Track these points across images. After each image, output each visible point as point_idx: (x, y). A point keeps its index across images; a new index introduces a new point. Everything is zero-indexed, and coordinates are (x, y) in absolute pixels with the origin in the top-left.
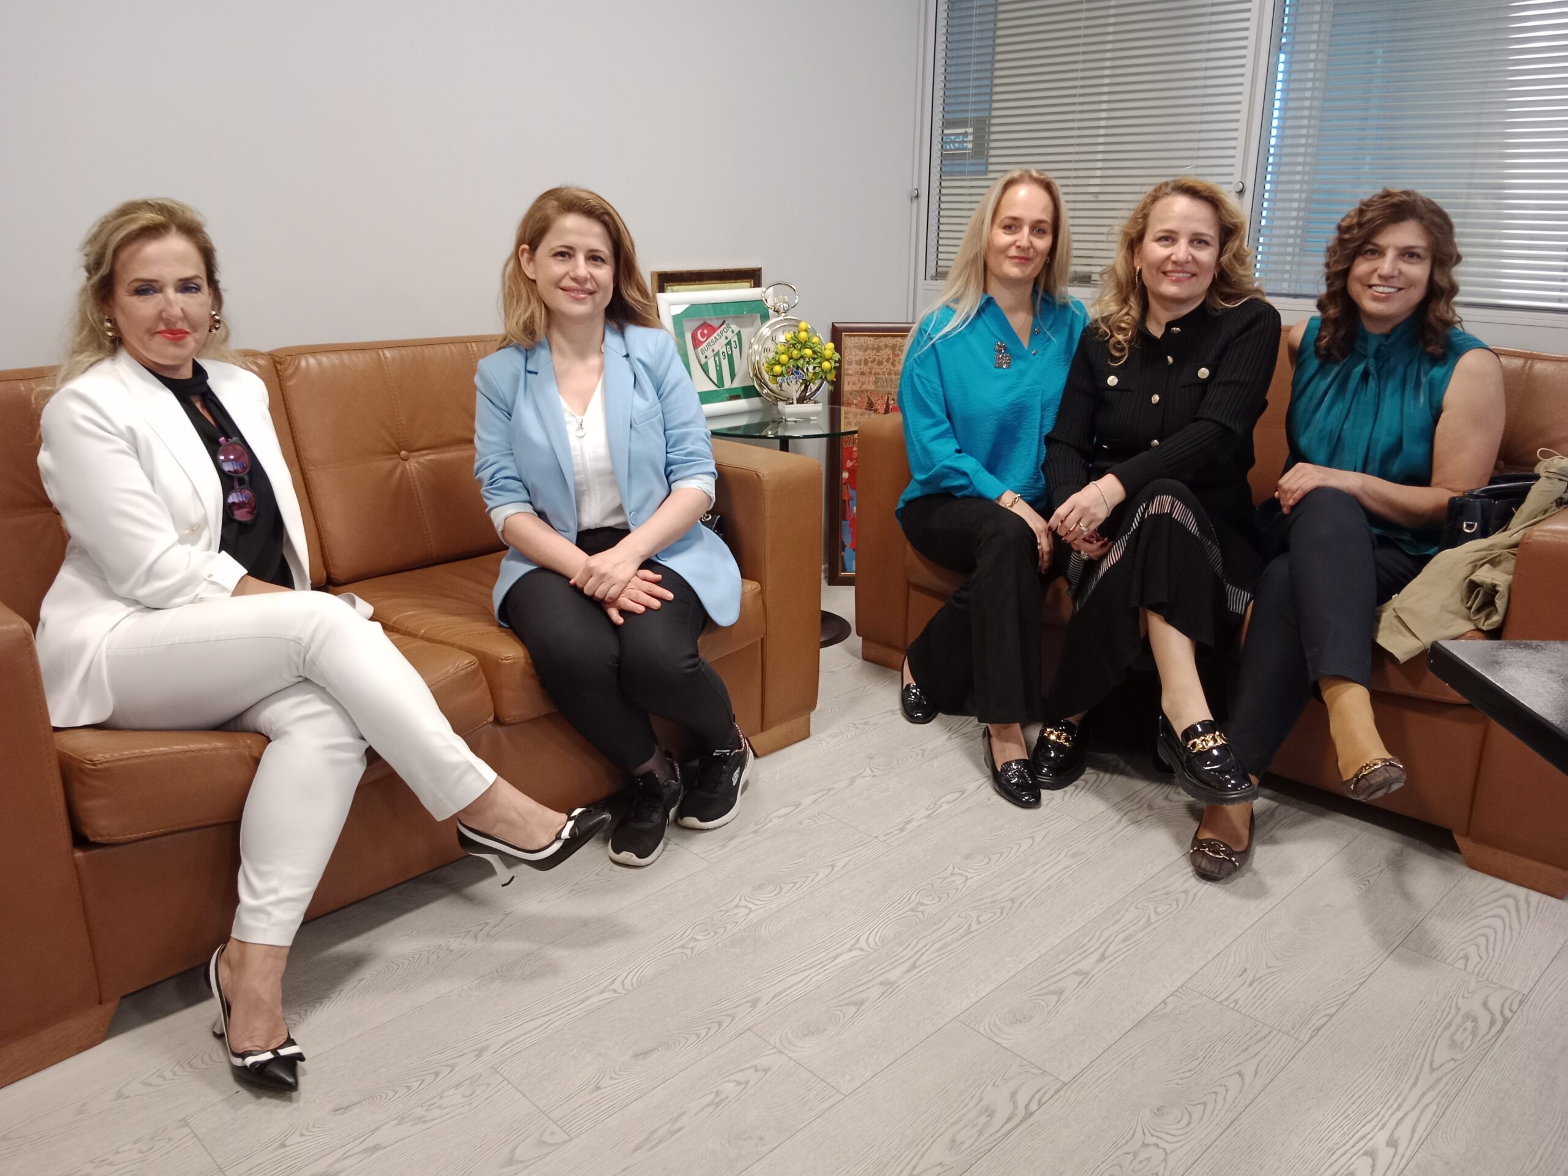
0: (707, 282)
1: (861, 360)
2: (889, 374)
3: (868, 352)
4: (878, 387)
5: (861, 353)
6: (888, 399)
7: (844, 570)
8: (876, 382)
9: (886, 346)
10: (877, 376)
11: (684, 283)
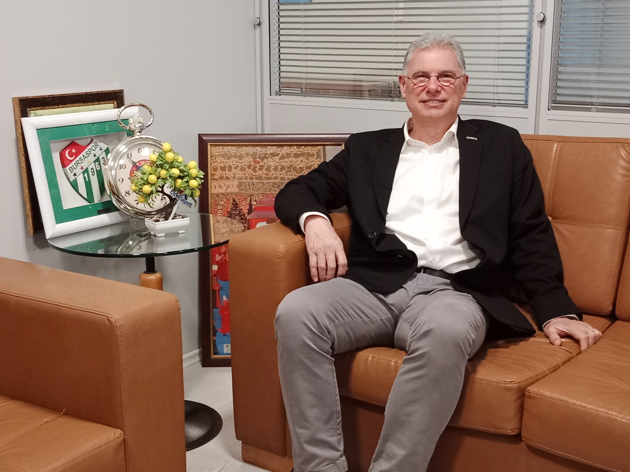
0: (71, 105)
1: (225, 166)
2: (251, 178)
3: (232, 159)
4: (240, 190)
5: (225, 161)
6: (251, 201)
7: (216, 353)
8: (239, 186)
9: (247, 154)
10: (240, 181)
11: (47, 107)
